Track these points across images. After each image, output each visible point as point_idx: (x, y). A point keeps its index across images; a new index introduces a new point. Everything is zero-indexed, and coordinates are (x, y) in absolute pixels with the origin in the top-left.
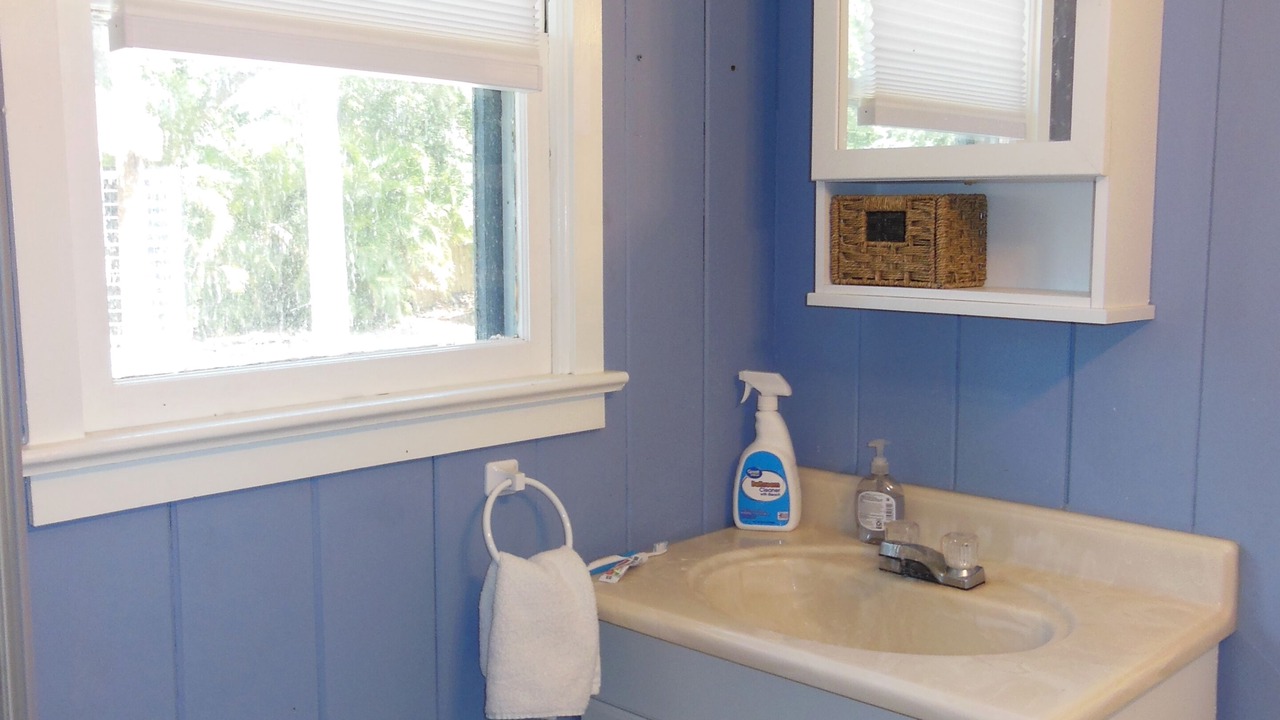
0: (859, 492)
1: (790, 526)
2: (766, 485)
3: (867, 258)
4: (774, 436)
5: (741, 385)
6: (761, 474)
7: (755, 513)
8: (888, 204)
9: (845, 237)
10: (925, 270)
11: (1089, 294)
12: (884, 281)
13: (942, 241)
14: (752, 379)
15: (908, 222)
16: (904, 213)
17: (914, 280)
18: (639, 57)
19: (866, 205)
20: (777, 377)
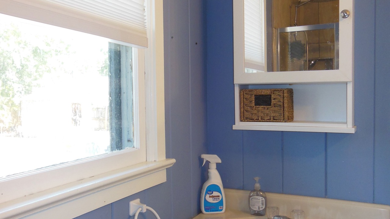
0: (250, 197)
1: (223, 211)
2: (215, 196)
3: (255, 112)
4: (215, 178)
5: (203, 160)
6: (212, 193)
7: (210, 207)
8: (264, 92)
9: (246, 104)
10: (279, 116)
11: (346, 123)
12: (263, 120)
13: (286, 105)
14: (206, 157)
15: (272, 99)
16: (271, 95)
17: (275, 120)
18: (172, 37)
19: (255, 93)
20: (216, 156)
